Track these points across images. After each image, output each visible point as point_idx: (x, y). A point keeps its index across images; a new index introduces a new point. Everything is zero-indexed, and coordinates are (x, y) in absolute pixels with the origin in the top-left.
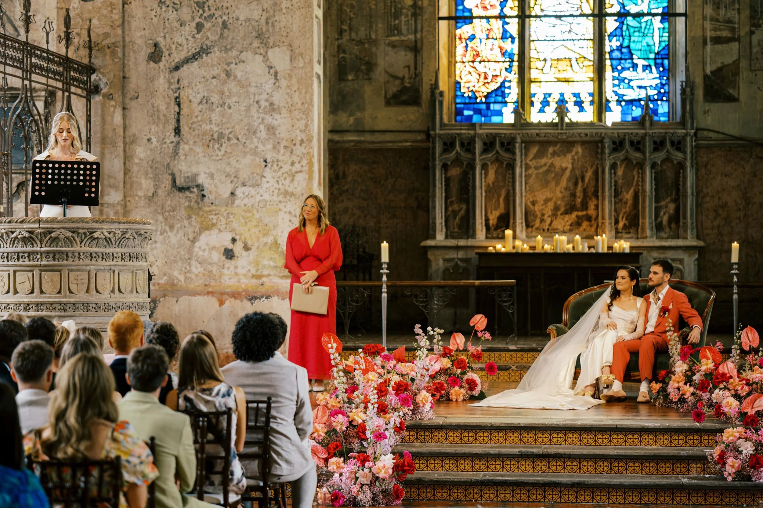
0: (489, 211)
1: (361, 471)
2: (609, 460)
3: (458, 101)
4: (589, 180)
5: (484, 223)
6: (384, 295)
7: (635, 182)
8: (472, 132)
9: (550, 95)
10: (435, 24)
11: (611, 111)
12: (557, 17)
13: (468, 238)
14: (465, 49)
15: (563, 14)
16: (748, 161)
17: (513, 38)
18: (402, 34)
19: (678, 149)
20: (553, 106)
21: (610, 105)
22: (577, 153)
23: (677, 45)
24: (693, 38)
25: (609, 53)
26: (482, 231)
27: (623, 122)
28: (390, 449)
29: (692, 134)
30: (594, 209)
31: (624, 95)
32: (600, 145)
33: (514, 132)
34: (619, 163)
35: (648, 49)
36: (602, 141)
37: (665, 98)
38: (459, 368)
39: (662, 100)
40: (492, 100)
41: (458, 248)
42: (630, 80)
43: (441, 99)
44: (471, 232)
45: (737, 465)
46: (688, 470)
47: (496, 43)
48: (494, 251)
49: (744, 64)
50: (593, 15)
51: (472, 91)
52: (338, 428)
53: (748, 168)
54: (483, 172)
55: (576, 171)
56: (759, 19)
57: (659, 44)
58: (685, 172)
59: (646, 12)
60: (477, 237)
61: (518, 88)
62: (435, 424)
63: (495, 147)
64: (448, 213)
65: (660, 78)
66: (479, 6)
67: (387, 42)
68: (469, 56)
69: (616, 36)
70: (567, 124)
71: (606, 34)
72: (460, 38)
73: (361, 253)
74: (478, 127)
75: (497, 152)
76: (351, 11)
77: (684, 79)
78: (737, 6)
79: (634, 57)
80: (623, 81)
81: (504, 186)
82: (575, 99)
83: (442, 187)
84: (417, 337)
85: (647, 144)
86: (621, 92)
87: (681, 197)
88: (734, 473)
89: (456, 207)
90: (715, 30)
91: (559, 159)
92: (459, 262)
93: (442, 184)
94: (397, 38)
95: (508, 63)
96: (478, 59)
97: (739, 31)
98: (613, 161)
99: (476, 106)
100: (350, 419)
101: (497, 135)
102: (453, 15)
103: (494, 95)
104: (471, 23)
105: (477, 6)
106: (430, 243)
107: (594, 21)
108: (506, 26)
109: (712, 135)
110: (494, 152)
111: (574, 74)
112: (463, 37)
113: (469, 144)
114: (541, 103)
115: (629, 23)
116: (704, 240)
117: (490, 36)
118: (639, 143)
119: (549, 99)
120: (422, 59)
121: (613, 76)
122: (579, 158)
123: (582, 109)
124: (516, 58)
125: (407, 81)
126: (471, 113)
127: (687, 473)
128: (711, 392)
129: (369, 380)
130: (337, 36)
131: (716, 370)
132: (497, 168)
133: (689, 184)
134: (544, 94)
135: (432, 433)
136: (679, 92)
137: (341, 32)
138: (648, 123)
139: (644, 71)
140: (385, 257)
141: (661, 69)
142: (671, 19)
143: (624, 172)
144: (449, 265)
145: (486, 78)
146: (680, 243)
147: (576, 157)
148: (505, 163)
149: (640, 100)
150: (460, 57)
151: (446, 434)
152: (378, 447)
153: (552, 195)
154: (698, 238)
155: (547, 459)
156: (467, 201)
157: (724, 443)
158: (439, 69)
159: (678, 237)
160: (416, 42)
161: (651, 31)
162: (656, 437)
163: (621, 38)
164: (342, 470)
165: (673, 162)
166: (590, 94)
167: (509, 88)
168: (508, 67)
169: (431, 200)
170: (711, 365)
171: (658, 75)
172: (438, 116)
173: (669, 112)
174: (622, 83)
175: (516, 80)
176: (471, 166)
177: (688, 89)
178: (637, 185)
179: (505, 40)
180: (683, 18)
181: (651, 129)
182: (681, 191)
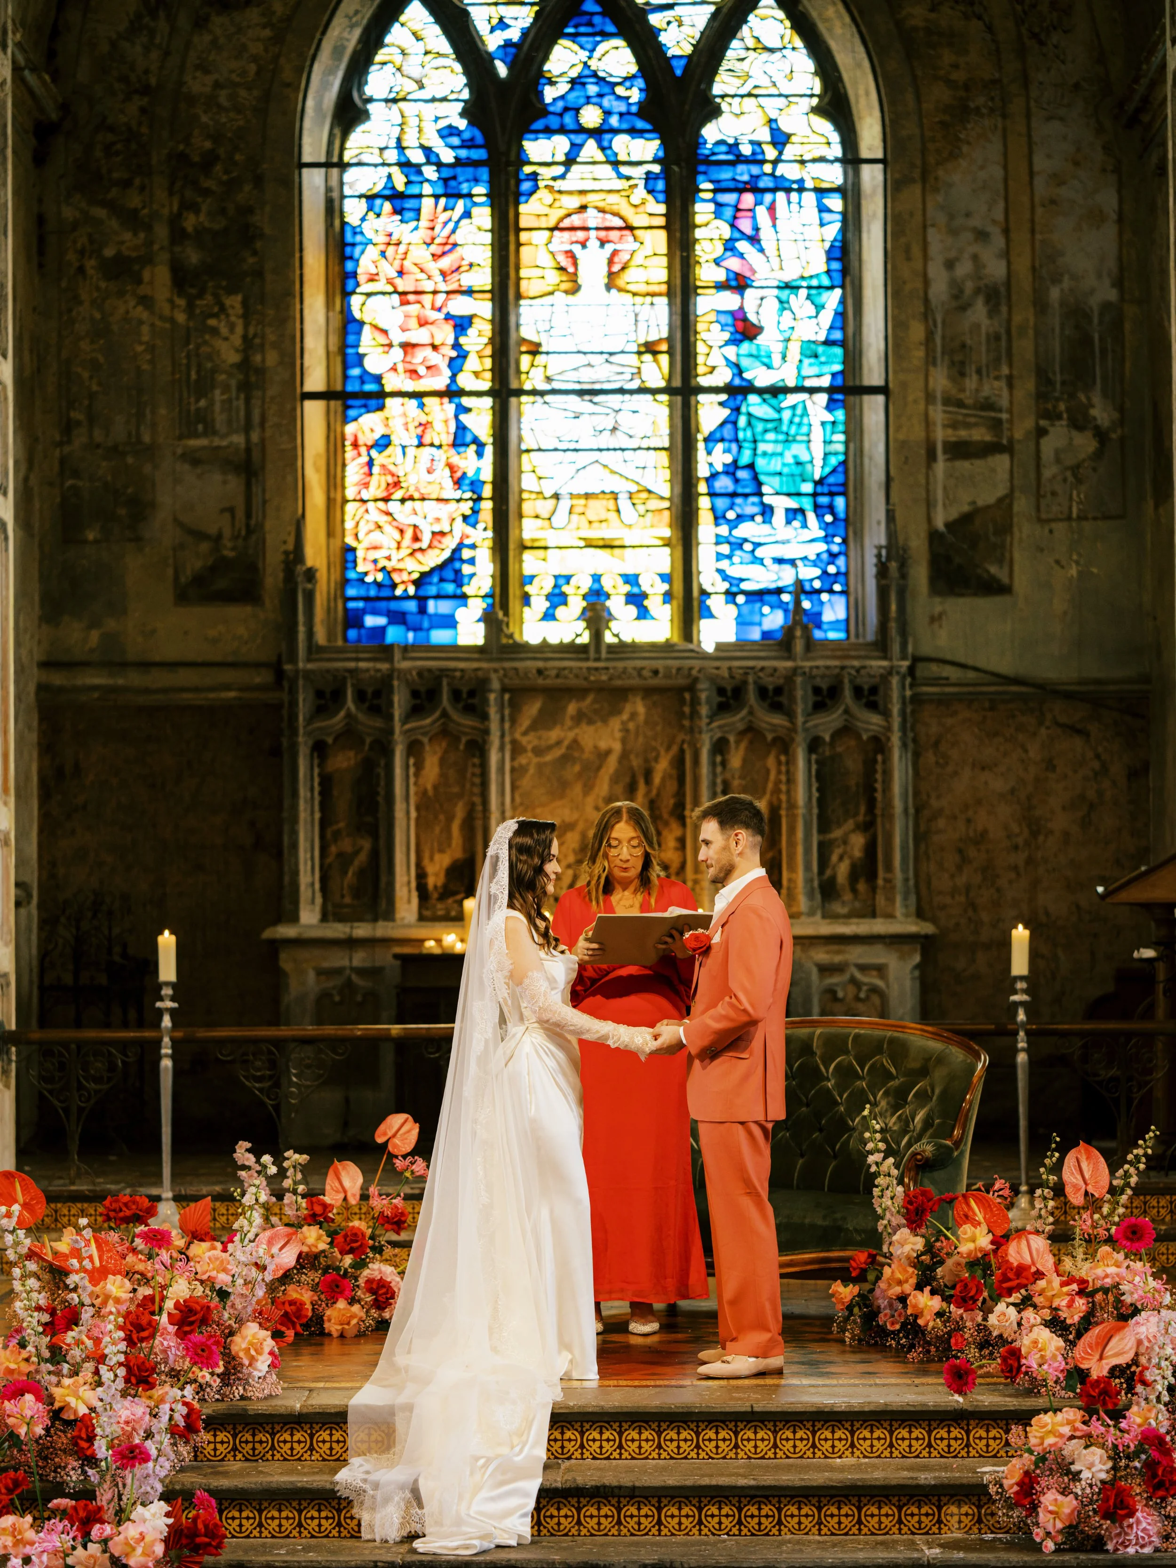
0: (426, 855)
1: (80, 1551)
2: (735, 1501)
3: (351, 592)
4: (663, 779)
5: (414, 884)
6: (167, 1063)
7: (770, 785)
8: (384, 666)
9: (568, 579)
10: (294, 409)
11: (712, 616)
12: (581, 393)
13: (375, 920)
14: (366, 469)
15: (597, 387)
16: (1035, 734)
17: (480, 445)
18: (215, 433)
19: (872, 706)
20: (576, 604)
21: (709, 602)
22: (633, 716)
23: (866, 461)
24: (903, 444)
25: (707, 480)
26: (409, 901)
27: (741, 645)
28: (160, 1488)
29: (904, 670)
30: (676, 849)
31: (742, 580)
32: (687, 696)
33: (484, 665)
34: (732, 738)
35: (797, 470)
36: (691, 688)
37: (837, 587)
38: (348, 1253)
39: (831, 591)
40: (432, 590)
41: (351, 943)
42: (757, 545)
43: (309, 586)
44: (383, 905)
45: (1067, 1511)
46: (939, 1522)
47: (441, 456)
48: (437, 951)
49: (1022, 505)
50: (668, 390)
51: (383, 569)
52: (23, 1431)
53: (1034, 752)
54: (412, 761)
55: (632, 757)
56: (1058, 400)
57: (824, 459)
58: (887, 761)
59: (791, 383)
60: (398, 915)
61: (494, 561)
62: (282, 1411)
63: (440, 701)
64: (329, 860)
65: (827, 539)
66: (400, 367)
67: (179, 451)
68: (375, 489)
69: (722, 440)
70: (610, 646)
71: (700, 437)
72: (355, 445)
73: (117, 958)
74: (397, 655)
75: (445, 714)
76: (91, 378)
77: (883, 541)
78: (1005, 370)
79: (765, 489)
80: (740, 546)
81: (460, 796)
82: (627, 588)
83: (312, 798)
84: (243, 1174)
85: (799, 693)
86: (736, 571)
87: (879, 820)
88: (1060, 1532)
89: (346, 845)
90: (954, 425)
91: (590, 730)
92: (354, 977)
93: (312, 789)
94: (203, 442)
95: (470, 503)
96: (398, 494)
97: (1010, 429)
98: (719, 735)
99: (393, 605)
100: (57, 1405)
101: (444, 672)
102: (339, 387)
103: (435, 579)
104: (381, 408)
105: (394, 369)
106: (286, 931)
107: (671, 406)
108: (463, 417)
109: (949, 672)
110: (437, 714)
111: (626, 530)
112: (361, 442)
113: (377, 694)
114: (548, 597)
115: (752, 410)
116: (934, 921)
117: (427, 440)
118: (778, 691)
119: (565, 589)
120: (264, 491)
121: (717, 536)
122: (638, 727)
123: (643, 613)
124: (487, 491)
125: (229, 544)
126: (381, 621)
127: (935, 1529)
128: (987, 1311)
129: (107, 1297)
130: (58, 438)
131: (995, 1251)
132: (446, 752)
133: (897, 788)
134: (556, 577)
135: (273, 1435)
136: (871, 571)
137: (68, 428)
138: (799, 646)
139: (788, 522)
140: (168, 971)
141: (829, 518)
142: (851, 399)
143: (745, 761)
144: (330, 984)
145: (416, 539)
146: (879, 926)
147: (631, 726)
148: (464, 740)
149: (779, 591)
150: (356, 489)
151: (312, 1436)
152: (129, 1481)
153: (575, 816)
154: (920, 914)
155: (574, 1501)
156: (374, 833)
157: (1030, 1451)
158: (303, 515)
159: (873, 914)
160: (248, 450)
161: (804, 429)
162: (852, 1433)
163: (734, 447)
164: (28, 1550)
165: (858, 737)
166: (665, 578)
167: (472, 561)
168: (469, 512)
169: (286, 828)
170: (984, 1241)
171: (822, 534)
172: (301, 629)
173: (847, 620)
174: (738, 552)
175: (489, 543)
176: (384, 749)
177: (893, 565)
178: (777, 791)
179: (462, 449)
180: (880, 399)
181: (808, 660)
182: (879, 805)
